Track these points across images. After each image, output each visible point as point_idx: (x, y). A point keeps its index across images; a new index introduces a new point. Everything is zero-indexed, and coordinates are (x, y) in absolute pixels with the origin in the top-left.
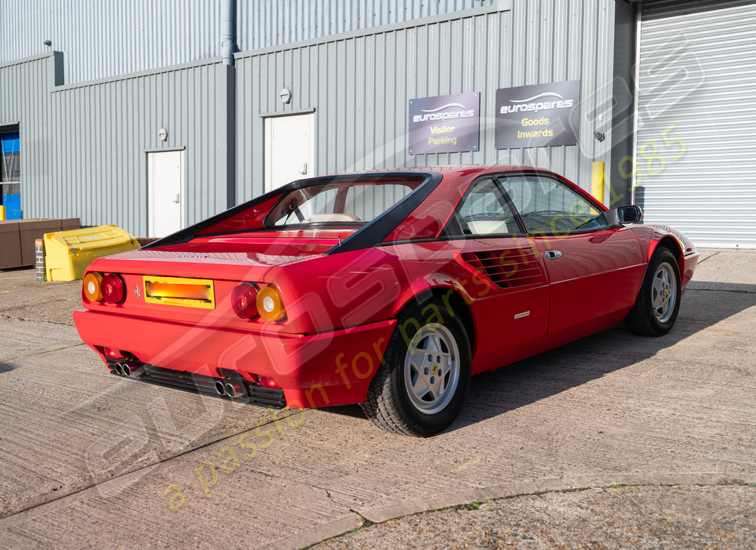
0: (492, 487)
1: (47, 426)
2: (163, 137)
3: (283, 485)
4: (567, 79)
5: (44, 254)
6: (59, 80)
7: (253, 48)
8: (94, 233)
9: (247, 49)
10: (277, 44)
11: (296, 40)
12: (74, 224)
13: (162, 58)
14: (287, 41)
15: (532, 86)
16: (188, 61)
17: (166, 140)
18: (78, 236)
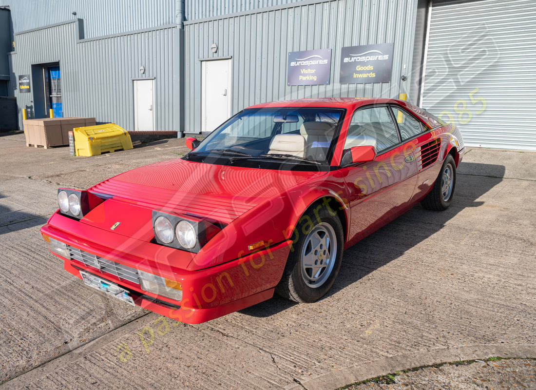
0: (398, 356)
1: (66, 276)
2: (142, 71)
3: (237, 346)
4: (385, 42)
5: (74, 140)
6: (82, 36)
7: (195, 18)
8: (103, 128)
9: (191, 19)
10: (209, 16)
11: (221, 14)
12: (92, 122)
13: (141, 23)
14: (215, 15)
15: (364, 46)
16: (156, 26)
17: (144, 73)
18: (93, 130)
